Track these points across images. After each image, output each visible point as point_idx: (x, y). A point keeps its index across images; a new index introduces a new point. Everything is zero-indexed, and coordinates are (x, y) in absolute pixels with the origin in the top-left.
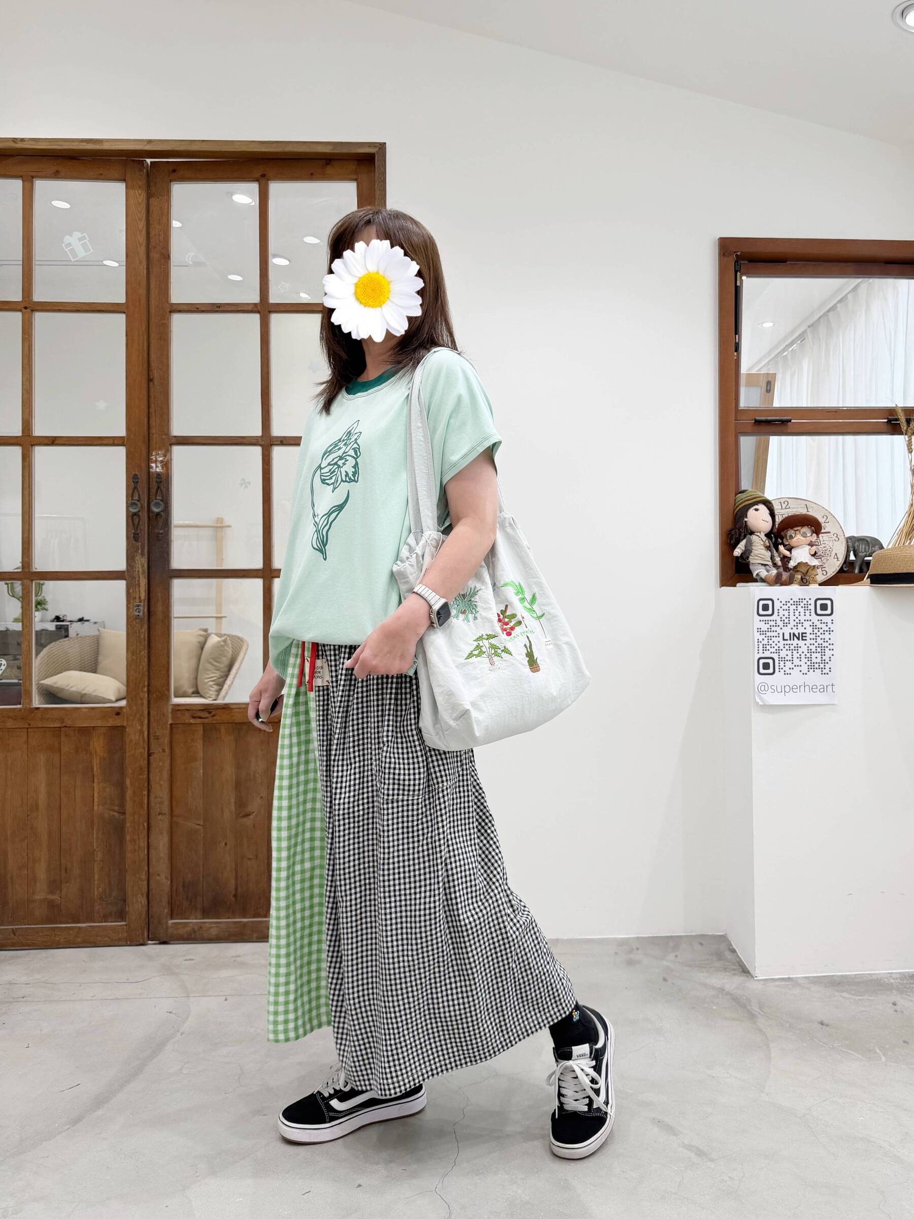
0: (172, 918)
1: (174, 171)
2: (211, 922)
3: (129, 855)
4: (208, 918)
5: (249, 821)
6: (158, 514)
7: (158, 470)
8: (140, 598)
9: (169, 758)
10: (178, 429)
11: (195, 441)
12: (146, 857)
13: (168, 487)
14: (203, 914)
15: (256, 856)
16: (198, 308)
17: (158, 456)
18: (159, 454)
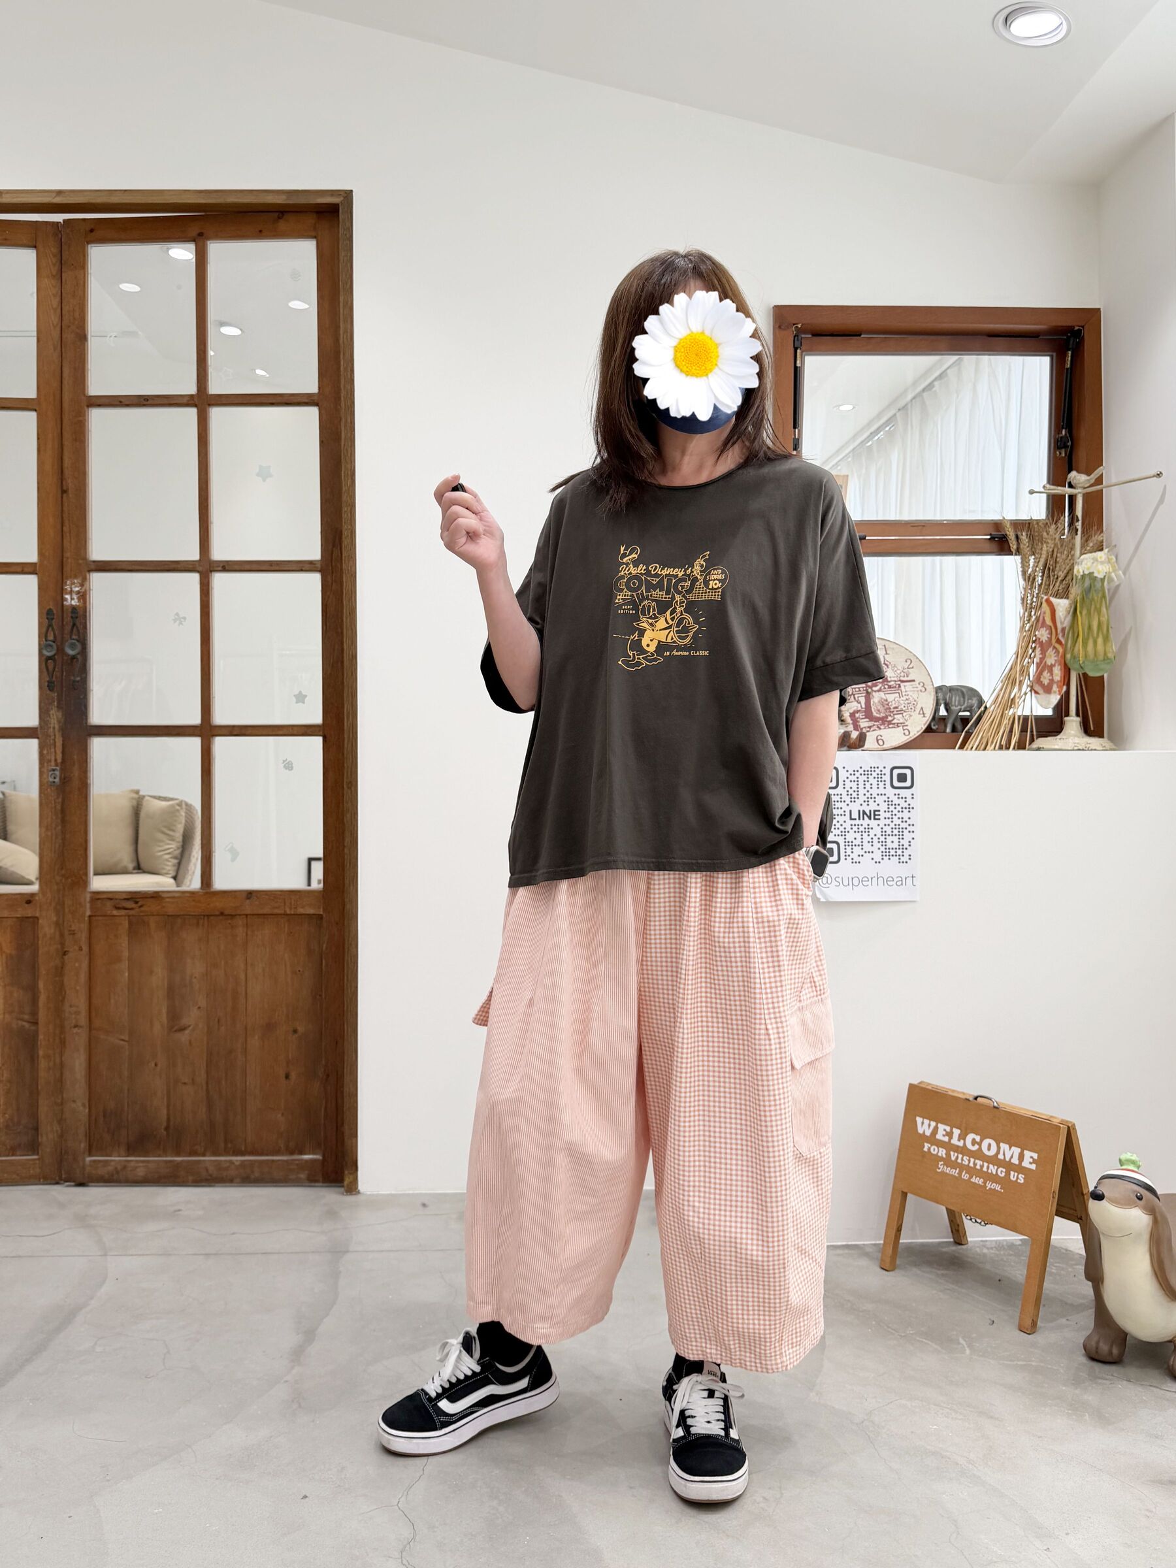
0: (90, 1155)
1: (92, 229)
2: (137, 1161)
3: (42, 1074)
4: (135, 1156)
5: (184, 1037)
6: (73, 658)
7: (73, 603)
8: (55, 760)
9: (87, 958)
10: (98, 551)
11: (119, 567)
12: (59, 1080)
13: (86, 623)
14: (128, 1150)
15: (193, 1080)
16: (121, 402)
17: (73, 586)
18: (74, 583)
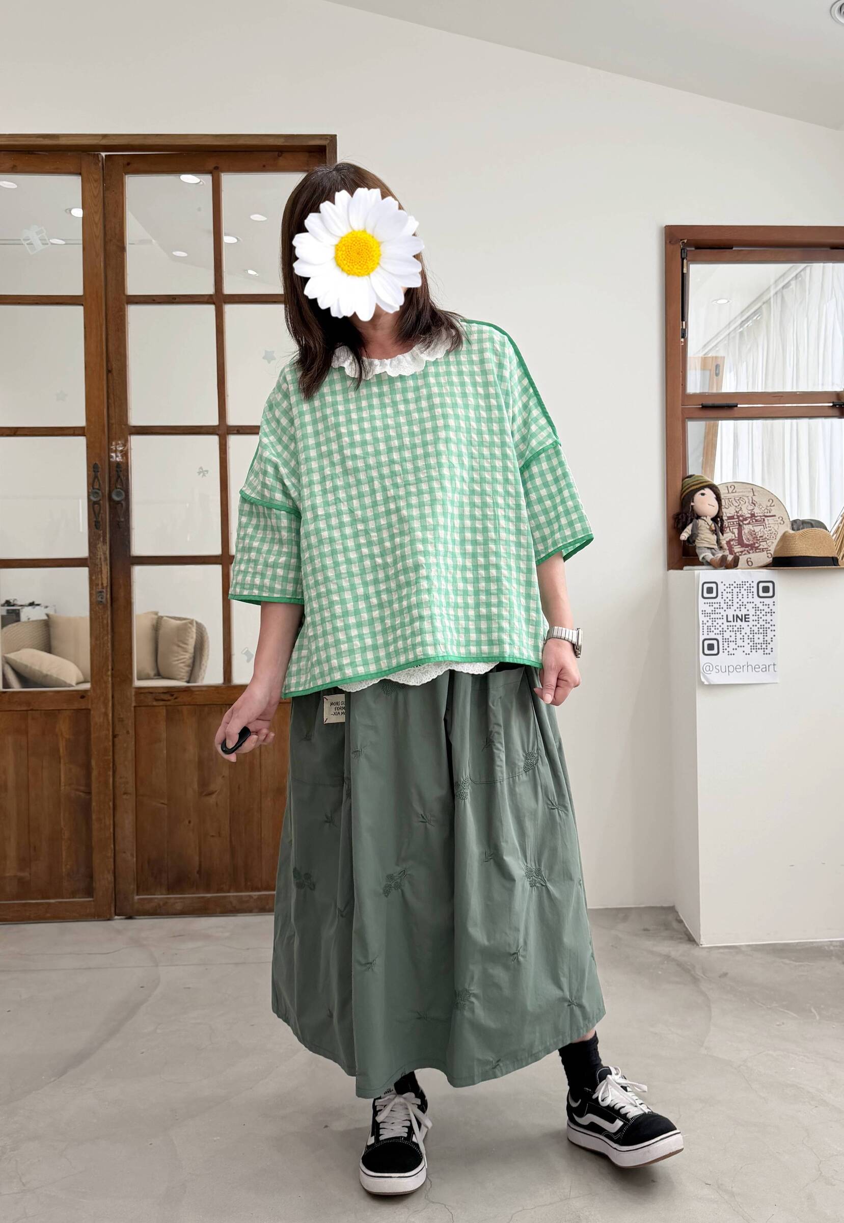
0: (138, 894)
1: (128, 164)
2: (176, 898)
3: (95, 833)
4: (174, 894)
5: (212, 800)
6: (119, 502)
7: (118, 459)
8: (102, 584)
9: (134, 740)
10: (136, 418)
11: (154, 431)
12: (112, 835)
13: (128, 475)
14: (168, 890)
15: (219, 832)
16: (154, 300)
17: (118, 446)
18: (118, 444)
